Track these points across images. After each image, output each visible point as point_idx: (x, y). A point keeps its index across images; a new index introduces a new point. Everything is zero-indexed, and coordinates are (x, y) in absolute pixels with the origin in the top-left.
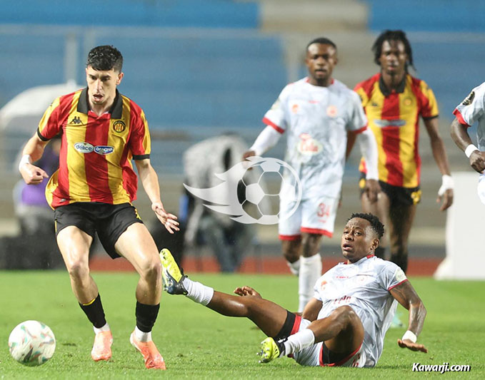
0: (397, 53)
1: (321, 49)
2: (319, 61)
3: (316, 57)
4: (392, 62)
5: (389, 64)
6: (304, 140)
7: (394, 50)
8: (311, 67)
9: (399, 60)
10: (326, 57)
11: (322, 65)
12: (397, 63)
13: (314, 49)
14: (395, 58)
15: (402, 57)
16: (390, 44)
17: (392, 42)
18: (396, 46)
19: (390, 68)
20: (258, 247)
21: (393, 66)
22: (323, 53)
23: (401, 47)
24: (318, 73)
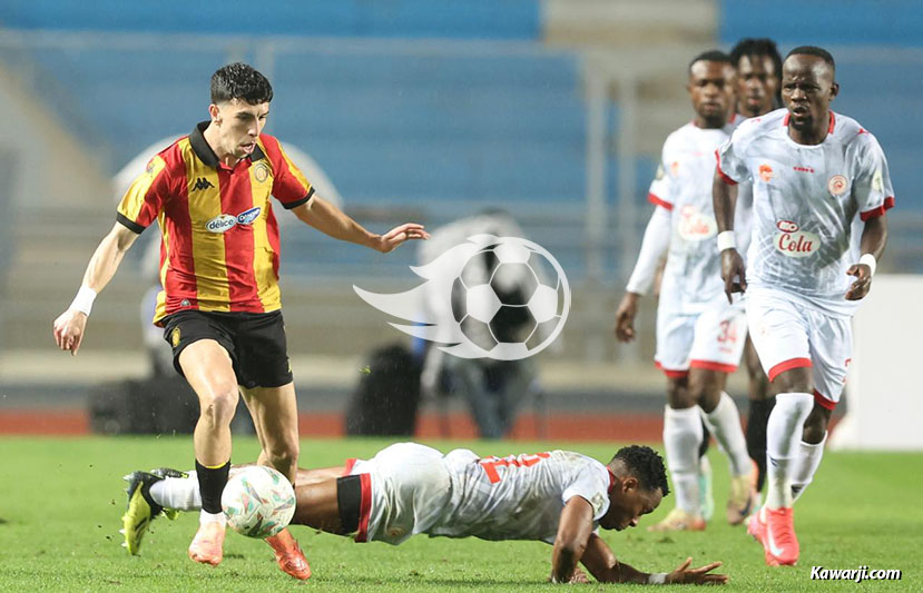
0: (762, 77)
1: (711, 70)
2: (709, 89)
3: (704, 83)
4: (755, 90)
5: (750, 93)
6: (688, 216)
7: (758, 71)
8: (696, 101)
9: (767, 89)
10: (719, 83)
11: (713, 96)
12: (762, 93)
13: (700, 69)
14: (759, 84)
15: (771, 83)
16: (751, 61)
17: (756, 59)
18: (761, 65)
19: (751, 102)
20: (541, 397)
21: (756, 97)
22: (714, 76)
23: (769, 67)
24: (707, 108)
